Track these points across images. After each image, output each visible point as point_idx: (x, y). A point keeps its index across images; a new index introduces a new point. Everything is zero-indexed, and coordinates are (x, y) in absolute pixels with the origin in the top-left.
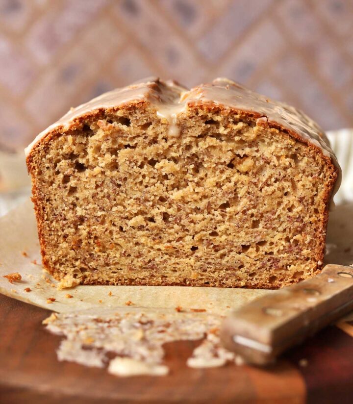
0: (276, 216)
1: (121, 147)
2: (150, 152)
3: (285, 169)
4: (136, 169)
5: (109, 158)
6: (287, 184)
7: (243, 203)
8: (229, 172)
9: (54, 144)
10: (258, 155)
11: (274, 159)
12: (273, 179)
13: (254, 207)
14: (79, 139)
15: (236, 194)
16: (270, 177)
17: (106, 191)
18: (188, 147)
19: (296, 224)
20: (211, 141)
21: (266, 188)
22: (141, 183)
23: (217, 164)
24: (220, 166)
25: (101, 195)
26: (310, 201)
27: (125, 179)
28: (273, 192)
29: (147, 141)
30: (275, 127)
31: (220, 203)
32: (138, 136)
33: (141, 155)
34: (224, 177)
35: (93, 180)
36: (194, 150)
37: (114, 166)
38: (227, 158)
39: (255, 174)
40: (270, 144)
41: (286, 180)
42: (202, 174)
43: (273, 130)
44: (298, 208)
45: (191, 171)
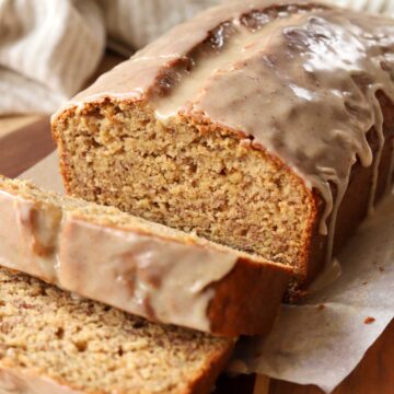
0: (261, 230)
1: (126, 136)
2: (150, 146)
3: (270, 191)
4: (140, 159)
5: (117, 145)
6: (271, 205)
7: (232, 213)
8: (220, 180)
9: (70, 121)
10: (245, 171)
11: (259, 180)
12: (259, 198)
13: (243, 217)
14: (92, 120)
15: (227, 201)
16: (257, 194)
17: (117, 171)
18: (183, 150)
19: (279, 243)
20: (201, 149)
21: (252, 203)
22: (145, 171)
23: (210, 170)
24: (212, 173)
25: (113, 174)
26: (292, 227)
27: (132, 165)
28: (259, 209)
29: (147, 136)
30: (258, 150)
31: (212, 207)
32: (139, 130)
33: (142, 146)
34: (215, 184)
35: (105, 160)
36: (187, 154)
37: (122, 151)
38: (218, 168)
39: (243, 188)
40: (256, 164)
41: (270, 201)
42: (196, 176)
43: (256, 153)
44: (281, 230)
45: (187, 172)
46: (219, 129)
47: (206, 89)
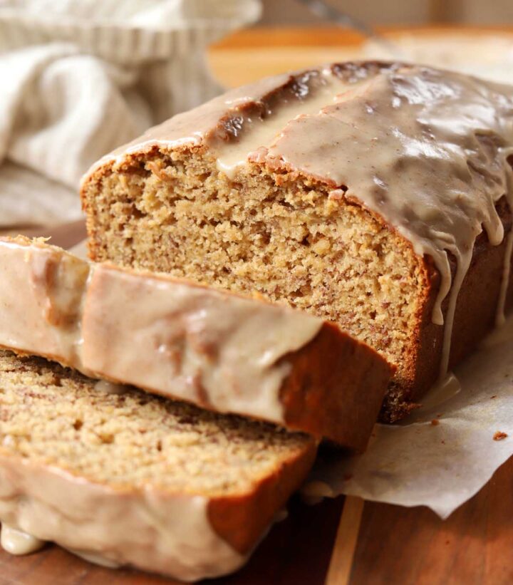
0: (355, 319)
1: (178, 198)
2: (210, 209)
3: (367, 261)
4: (195, 228)
5: (166, 211)
6: (368, 282)
7: (316, 297)
8: (301, 251)
9: (105, 182)
10: (335, 236)
11: (353, 246)
12: (352, 272)
13: (330, 303)
14: (134, 179)
15: (309, 281)
16: (350, 268)
17: (163, 248)
18: (253, 213)
19: (379, 336)
20: (277, 209)
21: (344, 281)
22: (202, 246)
23: (288, 239)
24: (291, 242)
25: (158, 252)
26: (397, 311)
27: (184, 238)
28: (352, 289)
29: (206, 196)
30: (354, 204)
31: (289, 290)
32: (196, 188)
33: (199, 211)
34: (295, 257)
35: (149, 233)
36: (259, 217)
37: (172, 220)
38: (298, 234)
39: (332, 261)
40: (349, 225)
41: (368, 277)
42: (269, 248)
43: (350, 208)
44: (381, 317)
45: (257, 243)
46: (301, 178)
47: (285, 132)
